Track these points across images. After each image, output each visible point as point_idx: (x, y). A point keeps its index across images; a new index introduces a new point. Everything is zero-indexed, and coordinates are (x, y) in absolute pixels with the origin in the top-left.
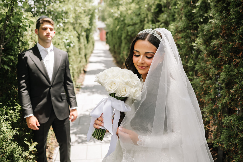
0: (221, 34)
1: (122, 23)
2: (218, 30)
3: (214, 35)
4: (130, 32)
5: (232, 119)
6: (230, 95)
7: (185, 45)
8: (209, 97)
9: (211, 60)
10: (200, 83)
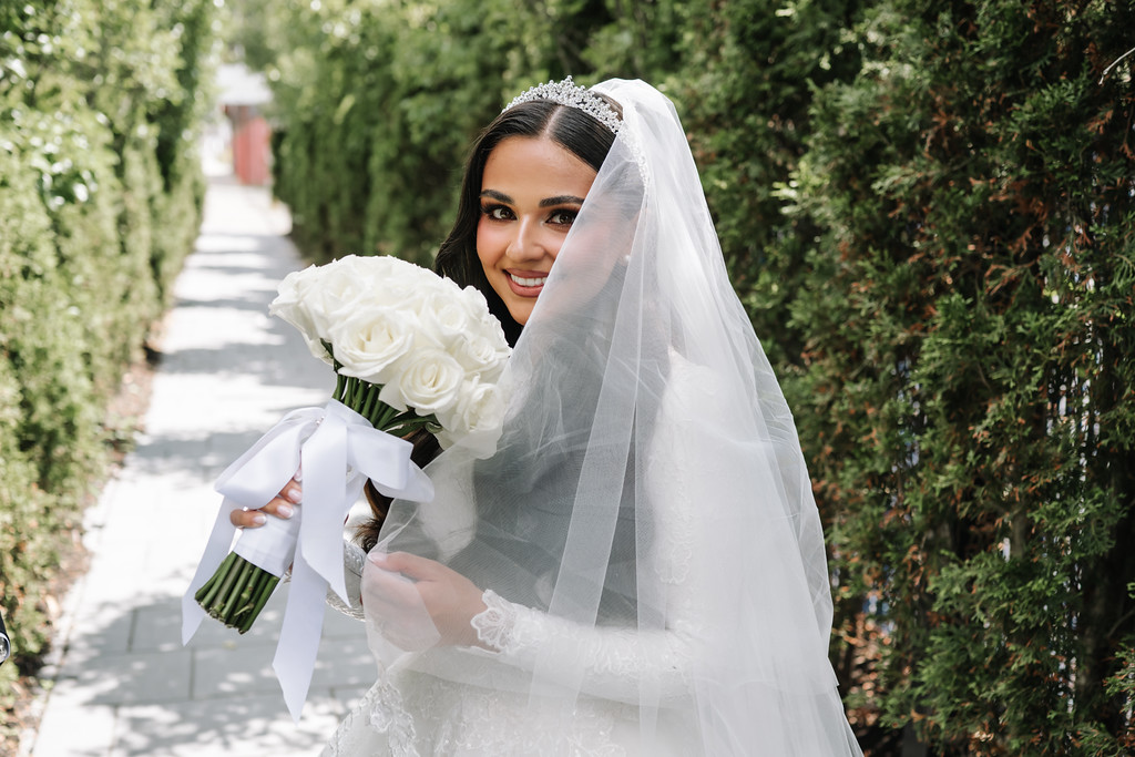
0: (927, 135)
1: (372, 77)
2: (910, 114)
3: (890, 141)
4: (422, 128)
5: (980, 576)
6: (971, 454)
7: (737, 197)
8: (862, 467)
9: (875, 272)
10: (814, 397)
